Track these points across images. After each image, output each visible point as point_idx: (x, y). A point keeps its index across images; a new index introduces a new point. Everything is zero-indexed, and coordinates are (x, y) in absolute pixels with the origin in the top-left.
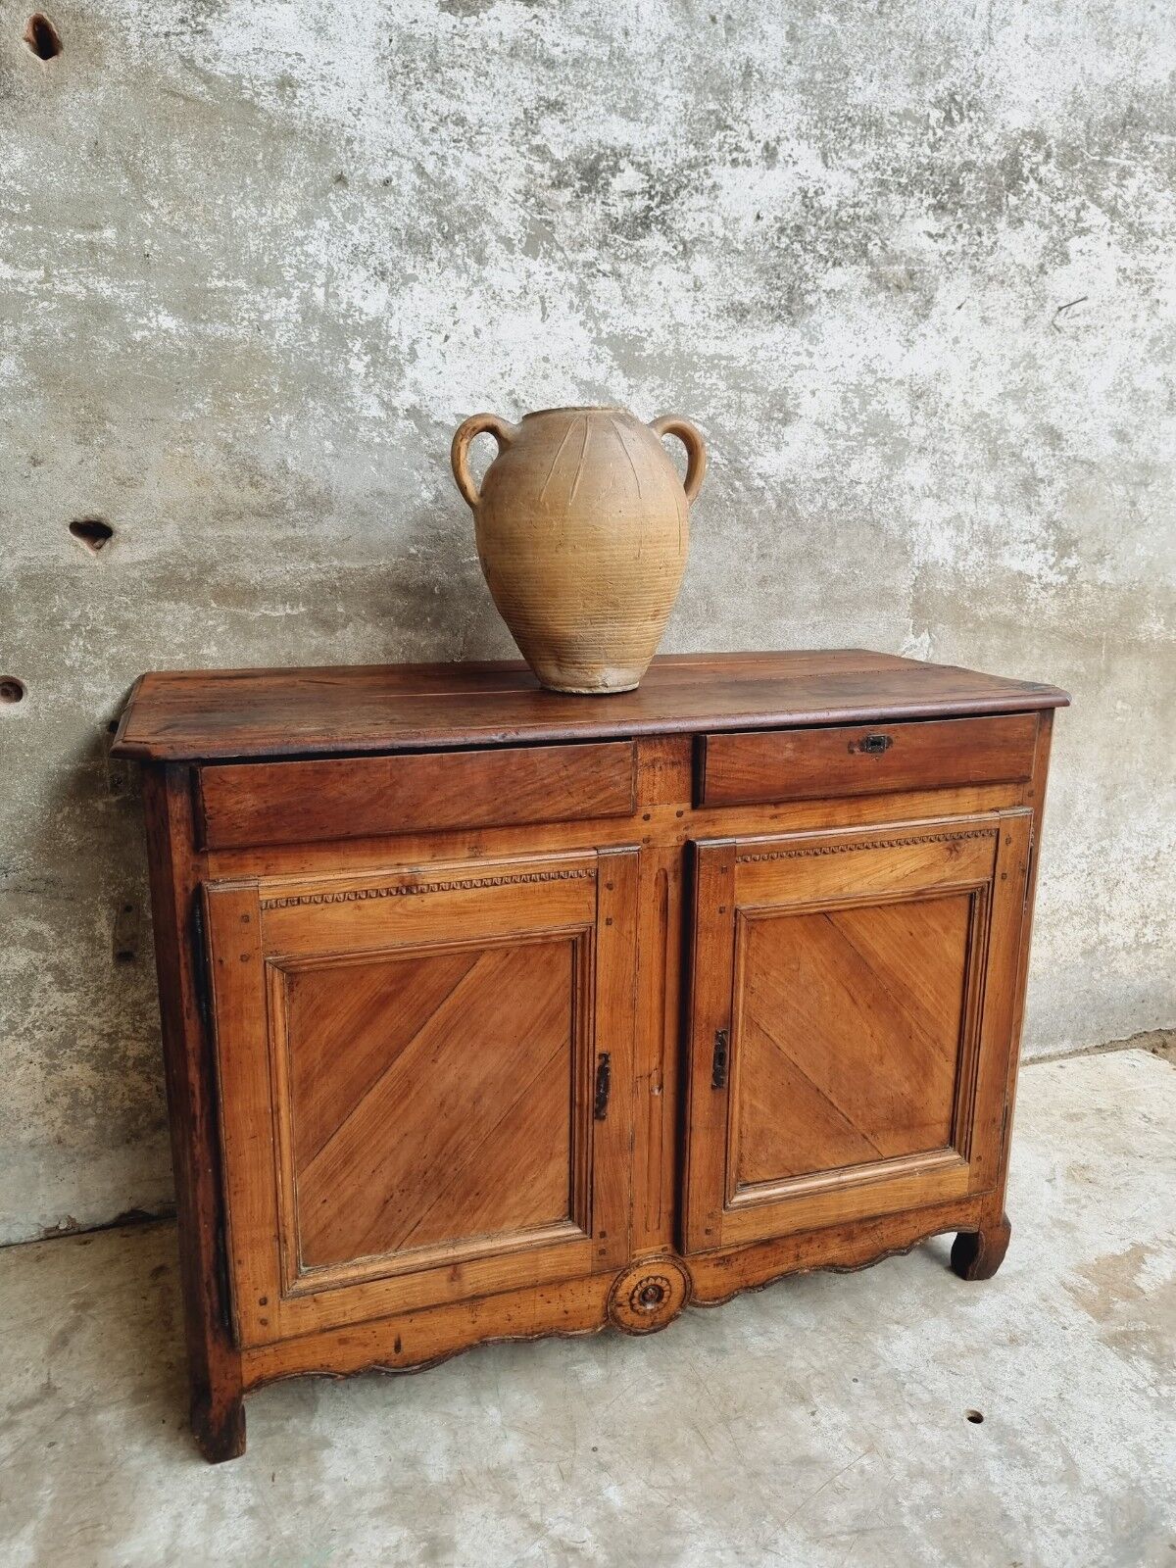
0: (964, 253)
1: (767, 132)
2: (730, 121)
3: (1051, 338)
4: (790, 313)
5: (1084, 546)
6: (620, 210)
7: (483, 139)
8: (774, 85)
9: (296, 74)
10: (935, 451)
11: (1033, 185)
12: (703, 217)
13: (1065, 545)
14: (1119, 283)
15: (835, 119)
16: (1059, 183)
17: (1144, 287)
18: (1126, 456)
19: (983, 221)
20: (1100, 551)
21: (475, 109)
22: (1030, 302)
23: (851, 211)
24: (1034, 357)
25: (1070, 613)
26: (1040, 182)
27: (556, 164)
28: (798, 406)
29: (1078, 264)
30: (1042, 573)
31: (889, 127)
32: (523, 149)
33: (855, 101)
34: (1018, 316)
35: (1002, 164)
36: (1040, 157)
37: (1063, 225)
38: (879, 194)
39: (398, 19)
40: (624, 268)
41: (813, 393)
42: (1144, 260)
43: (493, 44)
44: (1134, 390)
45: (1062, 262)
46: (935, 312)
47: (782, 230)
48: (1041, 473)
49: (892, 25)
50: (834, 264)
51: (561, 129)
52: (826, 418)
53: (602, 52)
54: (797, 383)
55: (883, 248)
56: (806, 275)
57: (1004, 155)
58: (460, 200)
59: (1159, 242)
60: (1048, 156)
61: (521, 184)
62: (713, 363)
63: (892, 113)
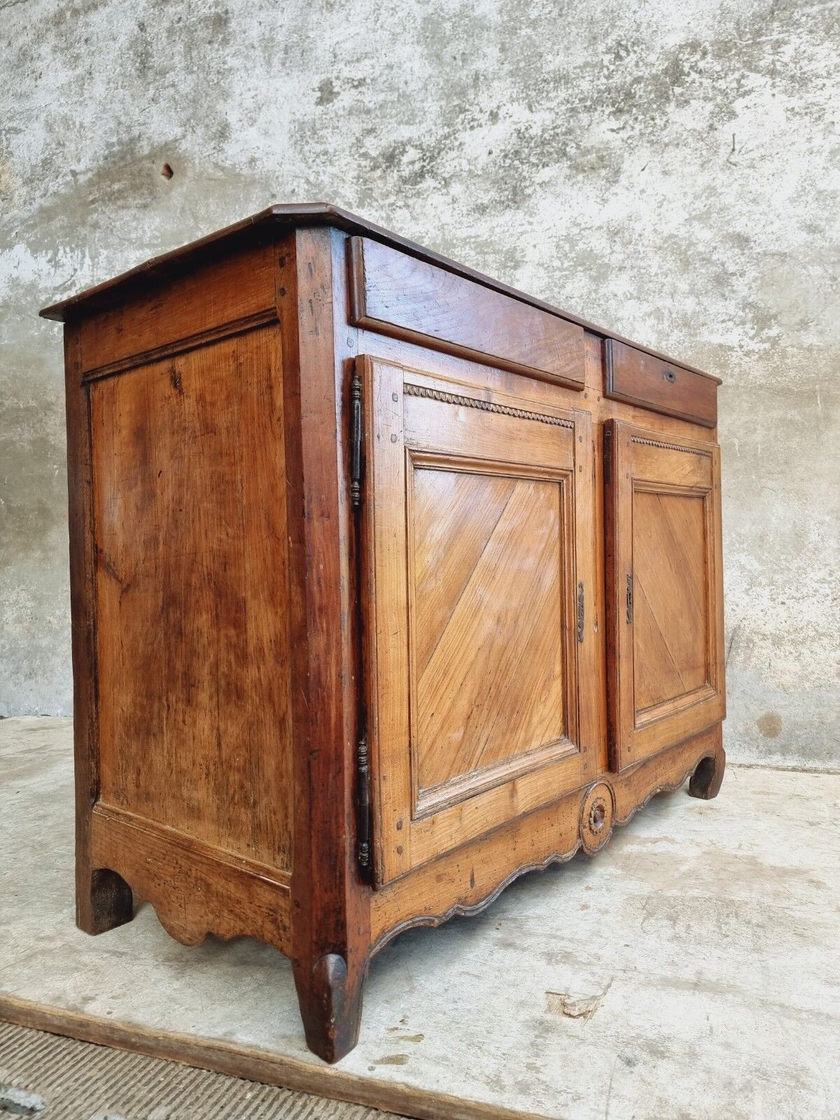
0: (642, 134)
1: (489, 105)
2: (467, 107)
3: (728, 172)
4: (515, 202)
5: (784, 319)
6: (407, 172)
7: (337, 158)
8: (493, 79)
9: (256, 156)
10: (632, 268)
11: (694, 75)
12: (455, 163)
13: (763, 320)
14: (788, 119)
15: (535, 84)
16: (718, 68)
17: (816, 115)
18: (819, 243)
19: (655, 111)
20: (802, 321)
21: (333, 145)
22: (704, 152)
23: (552, 132)
24: (714, 188)
25: (776, 372)
26: (701, 72)
27: (373, 159)
28: (524, 256)
29: (744, 117)
30: (742, 343)
31: (573, 76)
32: (356, 156)
33: (548, 69)
34: (695, 164)
35: (666, 72)
36: (698, 57)
37: (727, 94)
38: (571, 117)
39: (298, 116)
40: (410, 202)
41: (535, 246)
42: (810, 98)
43: (341, 112)
44: (820, 192)
45: (730, 118)
46: (623, 179)
47: (506, 156)
48: (731, 269)
49: (570, 19)
50: (543, 167)
51: (374, 141)
52: (546, 260)
53: (394, 97)
54: (522, 243)
55: (578, 147)
56: (525, 178)
57: (666, 64)
58: (326, 190)
59: (826, 81)
60: (705, 53)
61: (355, 174)
62: (465, 241)
63: (575, 68)
